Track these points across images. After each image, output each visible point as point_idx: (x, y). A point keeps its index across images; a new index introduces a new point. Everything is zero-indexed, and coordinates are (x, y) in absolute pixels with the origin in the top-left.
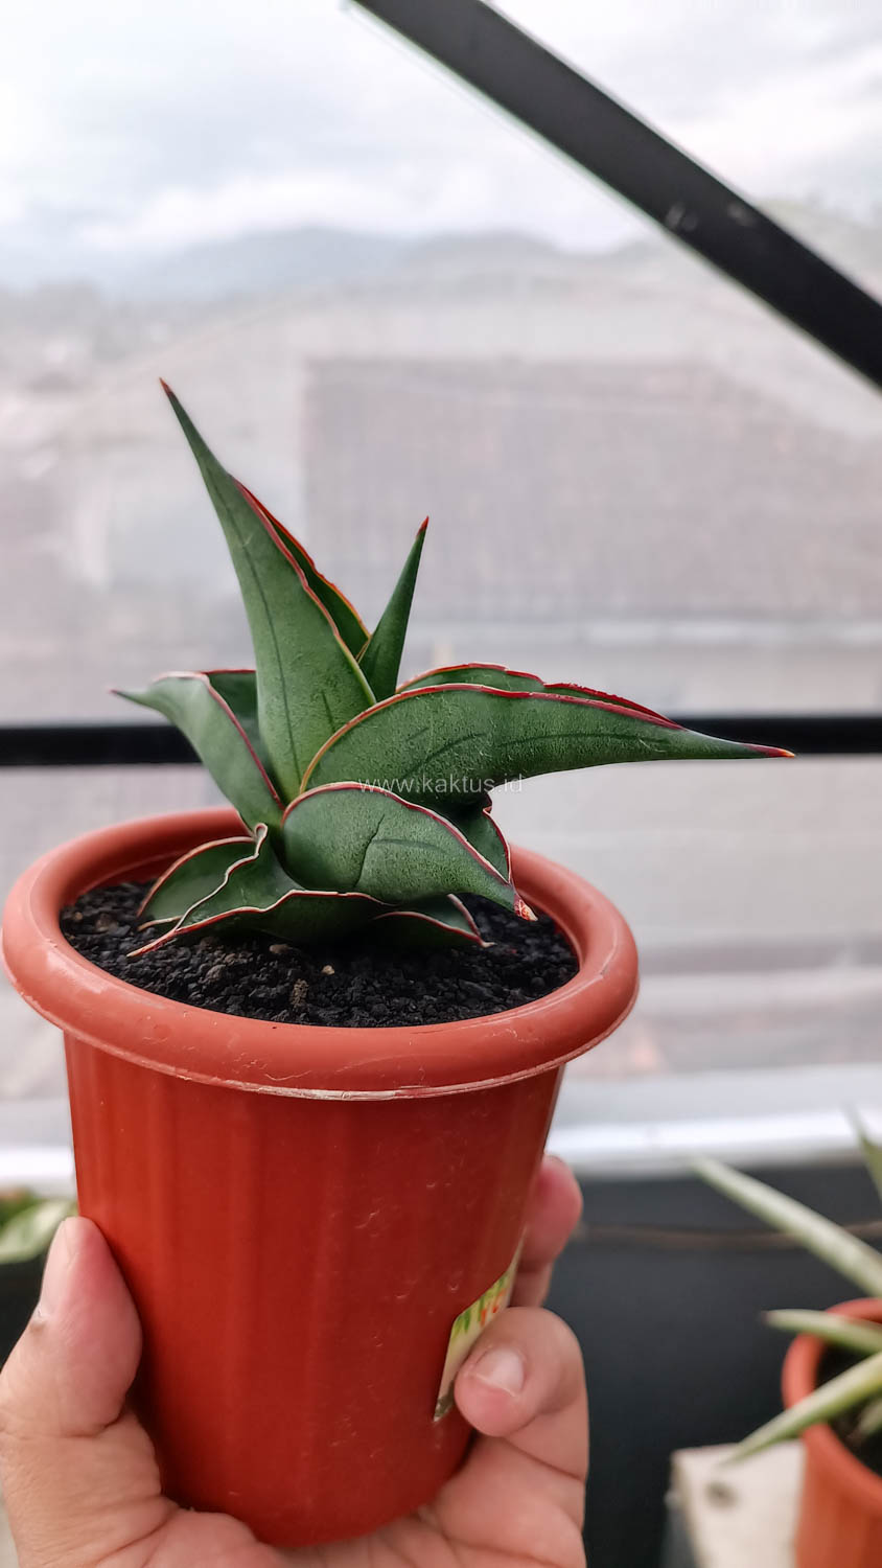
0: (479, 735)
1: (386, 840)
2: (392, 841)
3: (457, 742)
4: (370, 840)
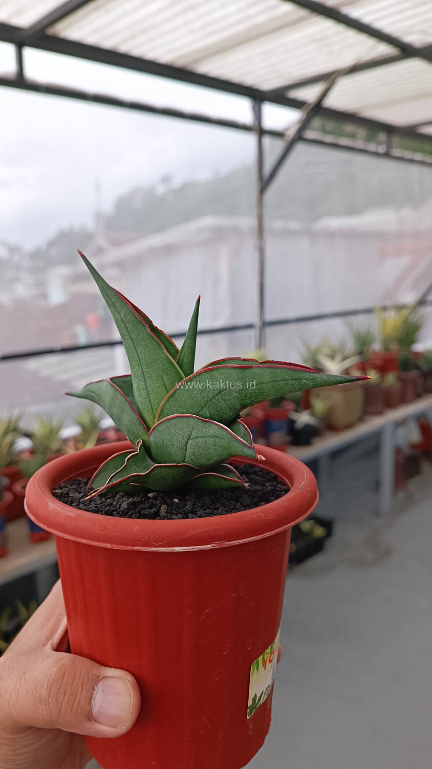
1: (196, 438)
4: (189, 438)
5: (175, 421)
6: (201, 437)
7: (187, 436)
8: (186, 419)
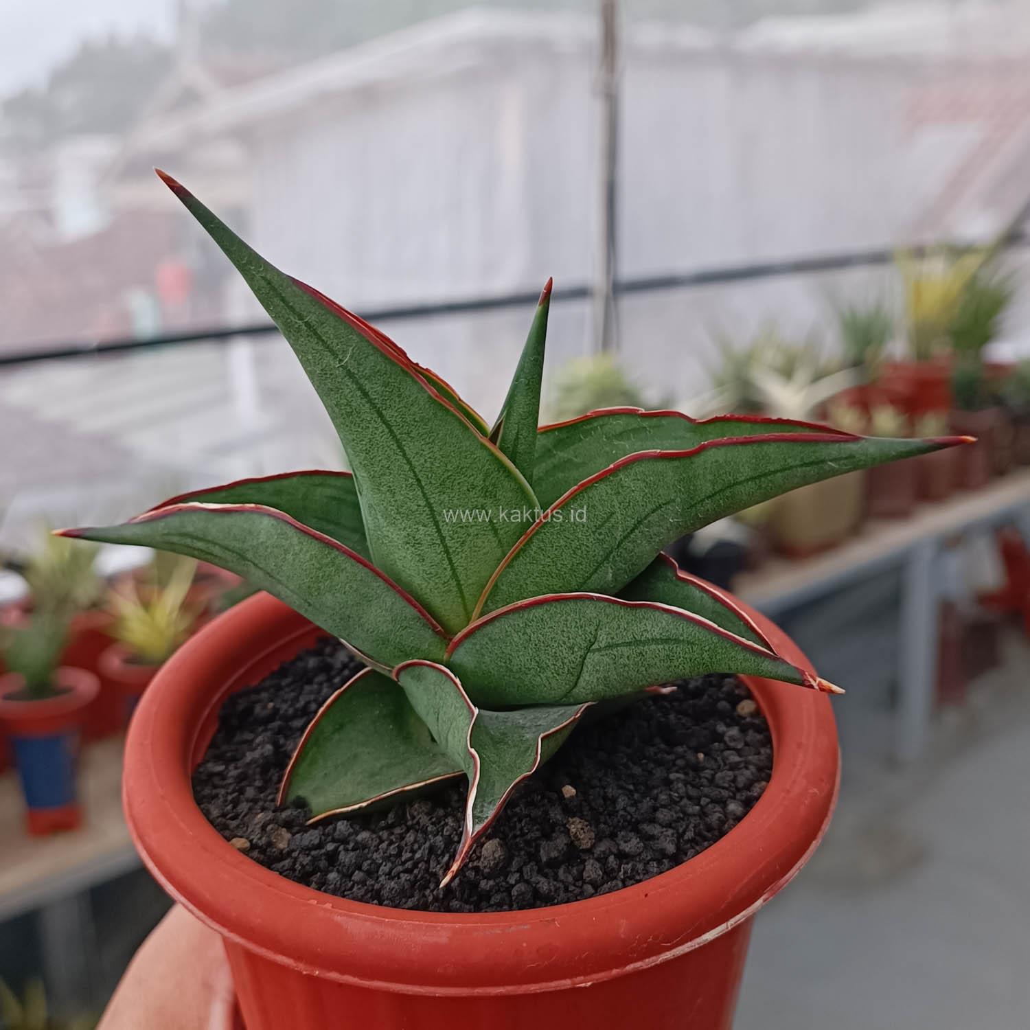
0: (668, 503)
1: (610, 646)
2: (618, 645)
3: (645, 518)
4: (588, 650)
5: (538, 612)
6: (629, 644)
7: (584, 645)
8: (572, 604)
